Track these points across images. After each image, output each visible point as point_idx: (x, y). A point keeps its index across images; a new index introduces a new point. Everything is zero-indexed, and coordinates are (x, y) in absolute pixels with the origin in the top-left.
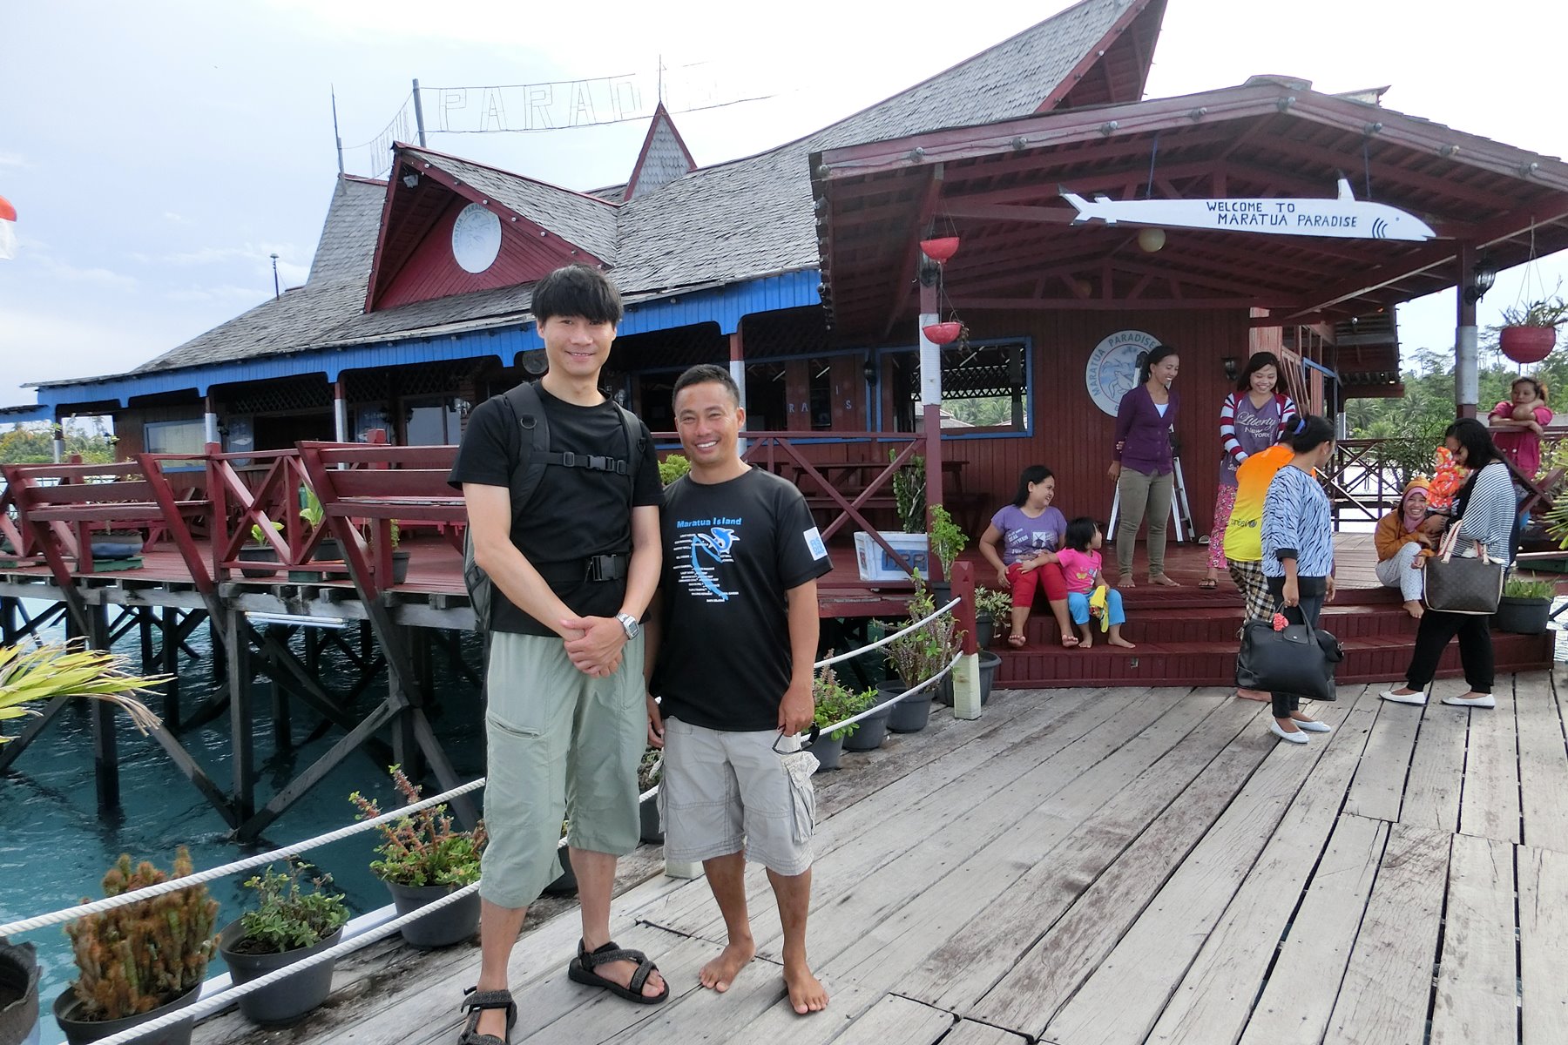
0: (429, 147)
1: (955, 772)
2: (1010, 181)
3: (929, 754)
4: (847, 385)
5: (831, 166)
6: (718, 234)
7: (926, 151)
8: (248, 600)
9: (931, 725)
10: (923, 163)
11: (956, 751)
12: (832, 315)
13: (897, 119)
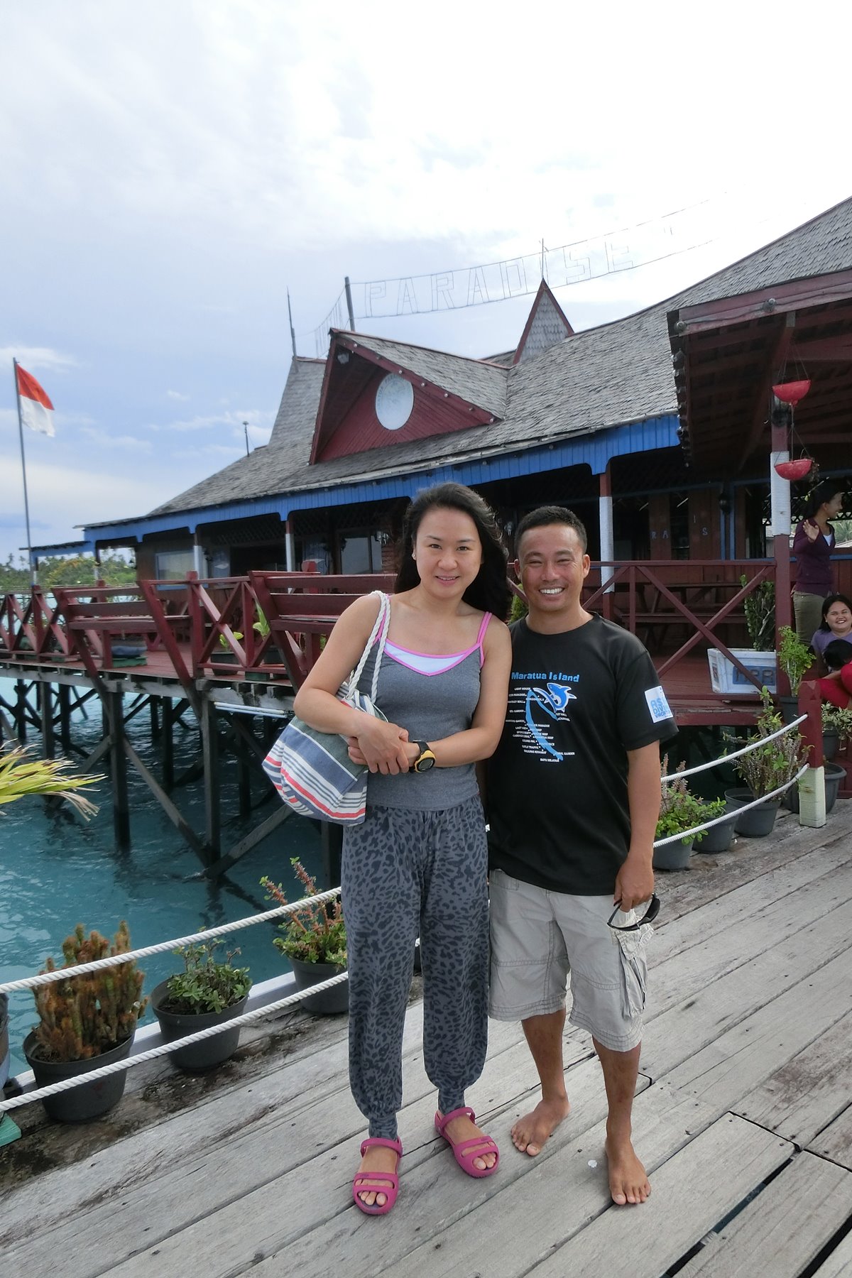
0: (358, 330)
1: (799, 881)
3: (774, 860)
4: (703, 514)
5: (688, 322)
6: (591, 388)
7: (778, 301)
8: (216, 693)
9: (776, 830)
10: (775, 313)
11: (800, 859)
12: (690, 454)
13: (751, 276)
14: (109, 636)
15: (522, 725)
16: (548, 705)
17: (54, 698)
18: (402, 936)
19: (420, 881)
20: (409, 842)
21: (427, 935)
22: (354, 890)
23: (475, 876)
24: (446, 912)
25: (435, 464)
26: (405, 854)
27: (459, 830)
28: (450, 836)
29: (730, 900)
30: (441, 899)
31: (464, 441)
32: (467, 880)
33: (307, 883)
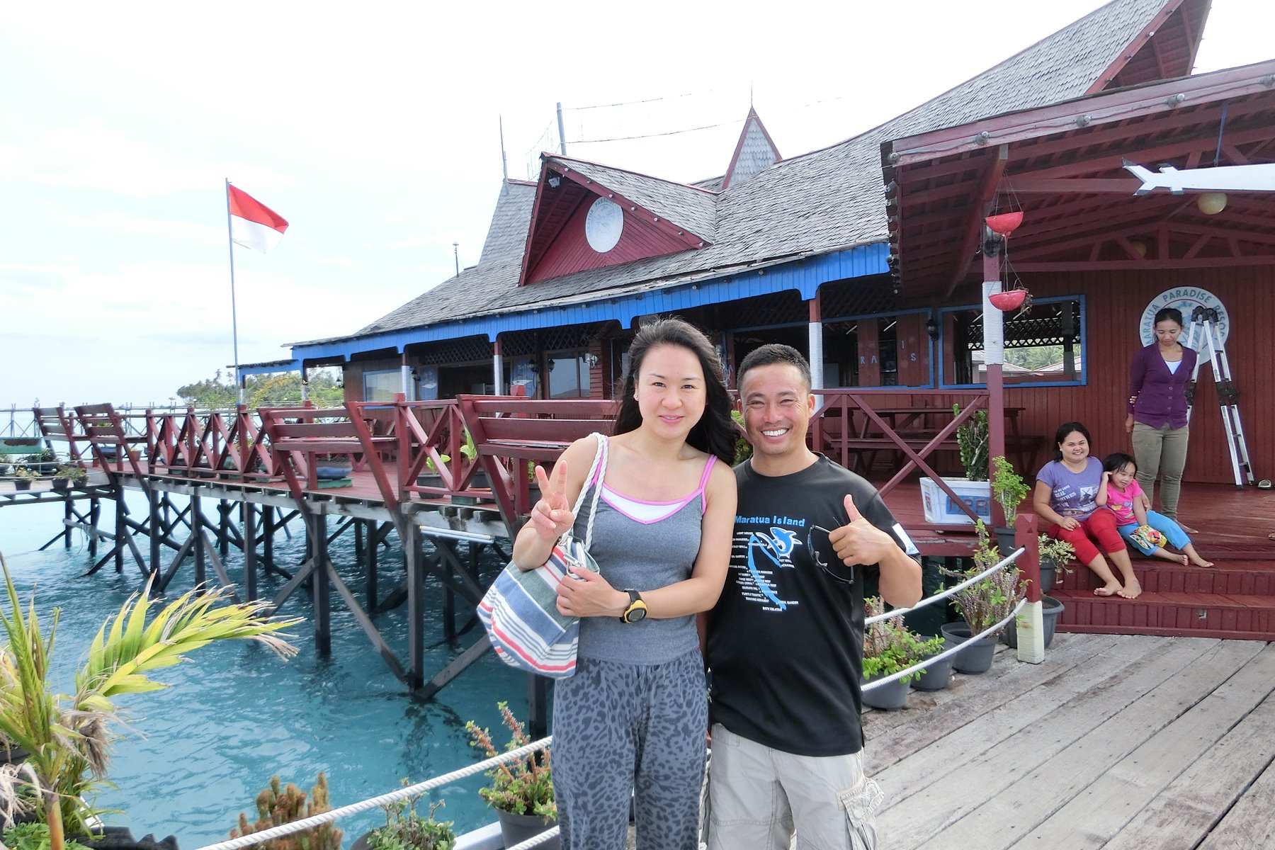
0: (569, 155)
1: (1020, 722)
2: (1071, 157)
3: (994, 699)
4: (912, 340)
5: (901, 153)
6: (800, 214)
7: (991, 134)
8: (421, 517)
9: (994, 666)
10: (988, 146)
11: (1021, 698)
12: (899, 281)
13: (957, 106)
14: (315, 457)
15: (744, 571)
16: (771, 551)
17: (257, 517)
18: (614, 798)
19: (635, 739)
20: (623, 698)
21: (642, 795)
22: (564, 747)
23: (693, 735)
24: (662, 772)
25: (644, 288)
26: (618, 710)
27: (676, 685)
28: (667, 692)
29: (951, 742)
30: (656, 759)
31: (673, 265)
32: (684, 739)
33: (515, 729)
